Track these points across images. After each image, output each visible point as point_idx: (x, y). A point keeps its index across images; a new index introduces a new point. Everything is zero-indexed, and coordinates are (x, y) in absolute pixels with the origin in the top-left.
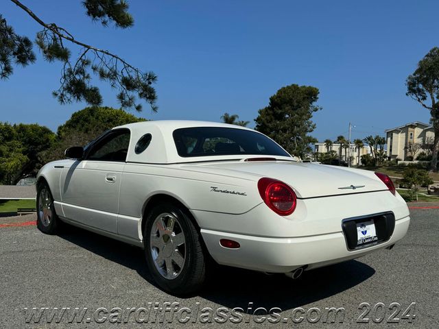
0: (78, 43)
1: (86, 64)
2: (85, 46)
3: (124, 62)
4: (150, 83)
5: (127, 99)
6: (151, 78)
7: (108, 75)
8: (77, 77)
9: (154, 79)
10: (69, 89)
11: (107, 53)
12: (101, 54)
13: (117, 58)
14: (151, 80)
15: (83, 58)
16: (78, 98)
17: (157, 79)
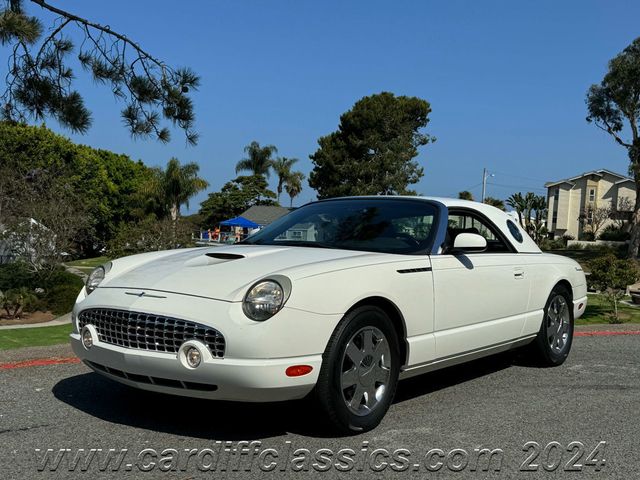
0: (52, 9)
1: (65, 49)
2: (65, 14)
3: (138, 49)
4: (185, 90)
5: (143, 119)
6: (188, 80)
7: (109, 74)
8: (44, 73)
9: (193, 81)
10: (22, 96)
11: (108, 31)
12: (95, 33)
13: (125, 40)
14: (187, 85)
15: (58, 37)
16: (39, 112)
17: (200, 82)
